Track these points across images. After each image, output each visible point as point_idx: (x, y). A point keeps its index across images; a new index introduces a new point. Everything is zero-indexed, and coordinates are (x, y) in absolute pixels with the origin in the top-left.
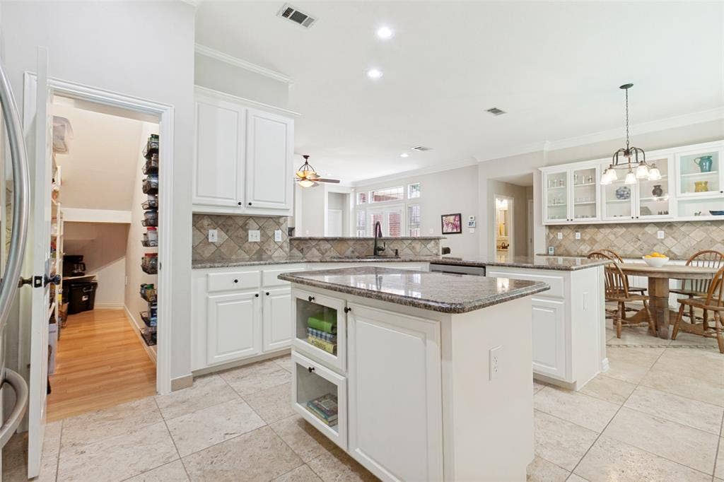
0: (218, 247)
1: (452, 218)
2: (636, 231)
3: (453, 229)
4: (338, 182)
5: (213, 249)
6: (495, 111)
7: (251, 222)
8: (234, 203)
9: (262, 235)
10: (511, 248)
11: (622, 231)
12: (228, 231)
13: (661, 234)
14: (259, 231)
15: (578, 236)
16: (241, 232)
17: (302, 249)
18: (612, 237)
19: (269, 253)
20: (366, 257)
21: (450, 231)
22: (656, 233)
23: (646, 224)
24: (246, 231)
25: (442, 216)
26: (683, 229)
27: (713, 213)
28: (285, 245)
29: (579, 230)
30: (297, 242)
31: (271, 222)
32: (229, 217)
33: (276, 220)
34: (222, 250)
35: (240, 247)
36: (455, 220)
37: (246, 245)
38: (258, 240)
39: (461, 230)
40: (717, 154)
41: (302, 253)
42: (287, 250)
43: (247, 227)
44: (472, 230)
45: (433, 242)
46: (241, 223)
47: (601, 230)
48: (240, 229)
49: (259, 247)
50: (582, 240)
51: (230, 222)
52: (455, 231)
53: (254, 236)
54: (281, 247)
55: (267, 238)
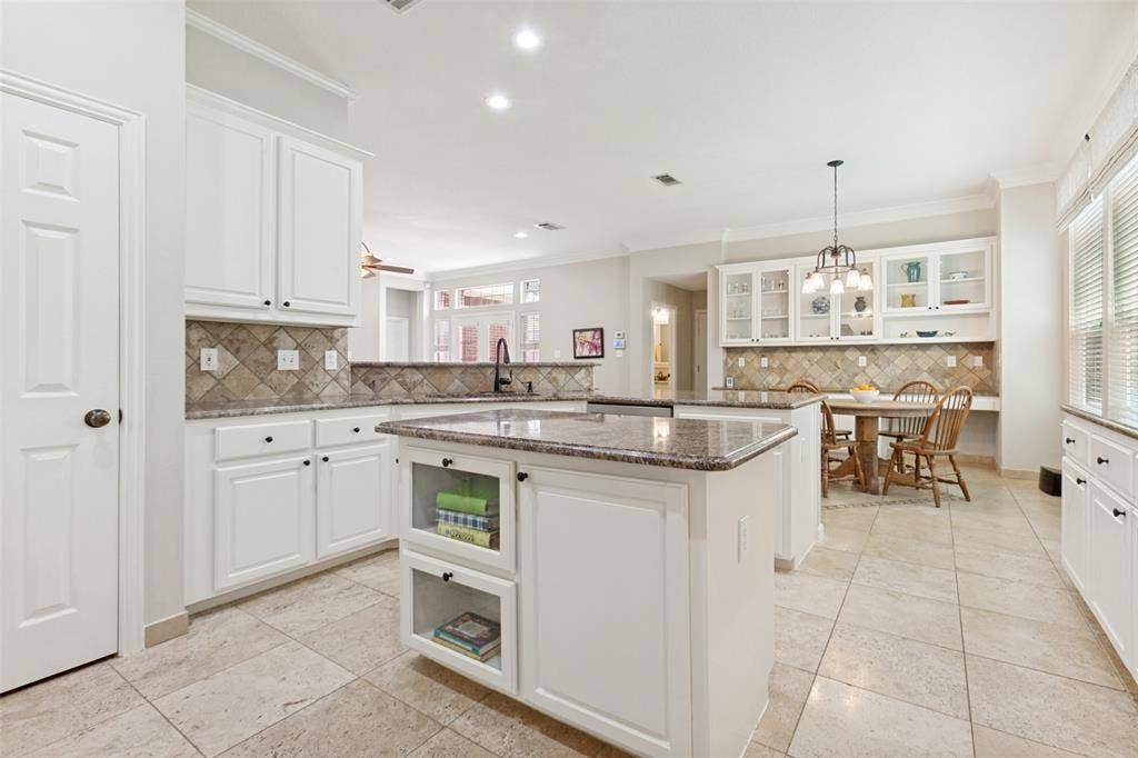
0: (219, 382)
1: (590, 334)
2: (834, 355)
3: (590, 351)
4: (411, 271)
5: (209, 383)
6: (667, 179)
7: (282, 335)
8: (258, 301)
9: (302, 359)
10: (672, 381)
11: (818, 356)
12: (238, 350)
13: (863, 360)
14: (297, 352)
15: (765, 362)
16: (263, 354)
17: (373, 382)
18: (806, 364)
19: (315, 389)
20: (482, 394)
21: (586, 353)
22: (857, 359)
23: (847, 347)
24: (274, 351)
25: (574, 331)
26: (887, 354)
27: (921, 334)
28: (343, 375)
29: (767, 354)
30: (364, 370)
31: (318, 336)
32: (240, 326)
33: (328, 335)
34: (228, 385)
35: (262, 379)
36: (594, 338)
37: (274, 376)
38: (296, 367)
39: (603, 353)
40: (925, 260)
41: (373, 389)
42: (347, 384)
43: (275, 345)
44: (619, 353)
45: (583, 371)
46: (263, 338)
47: (793, 355)
48: (262, 348)
49: (296, 380)
50: (769, 368)
51: (242, 335)
52: (594, 354)
53: (288, 359)
54: (336, 379)
55: (310, 364)
